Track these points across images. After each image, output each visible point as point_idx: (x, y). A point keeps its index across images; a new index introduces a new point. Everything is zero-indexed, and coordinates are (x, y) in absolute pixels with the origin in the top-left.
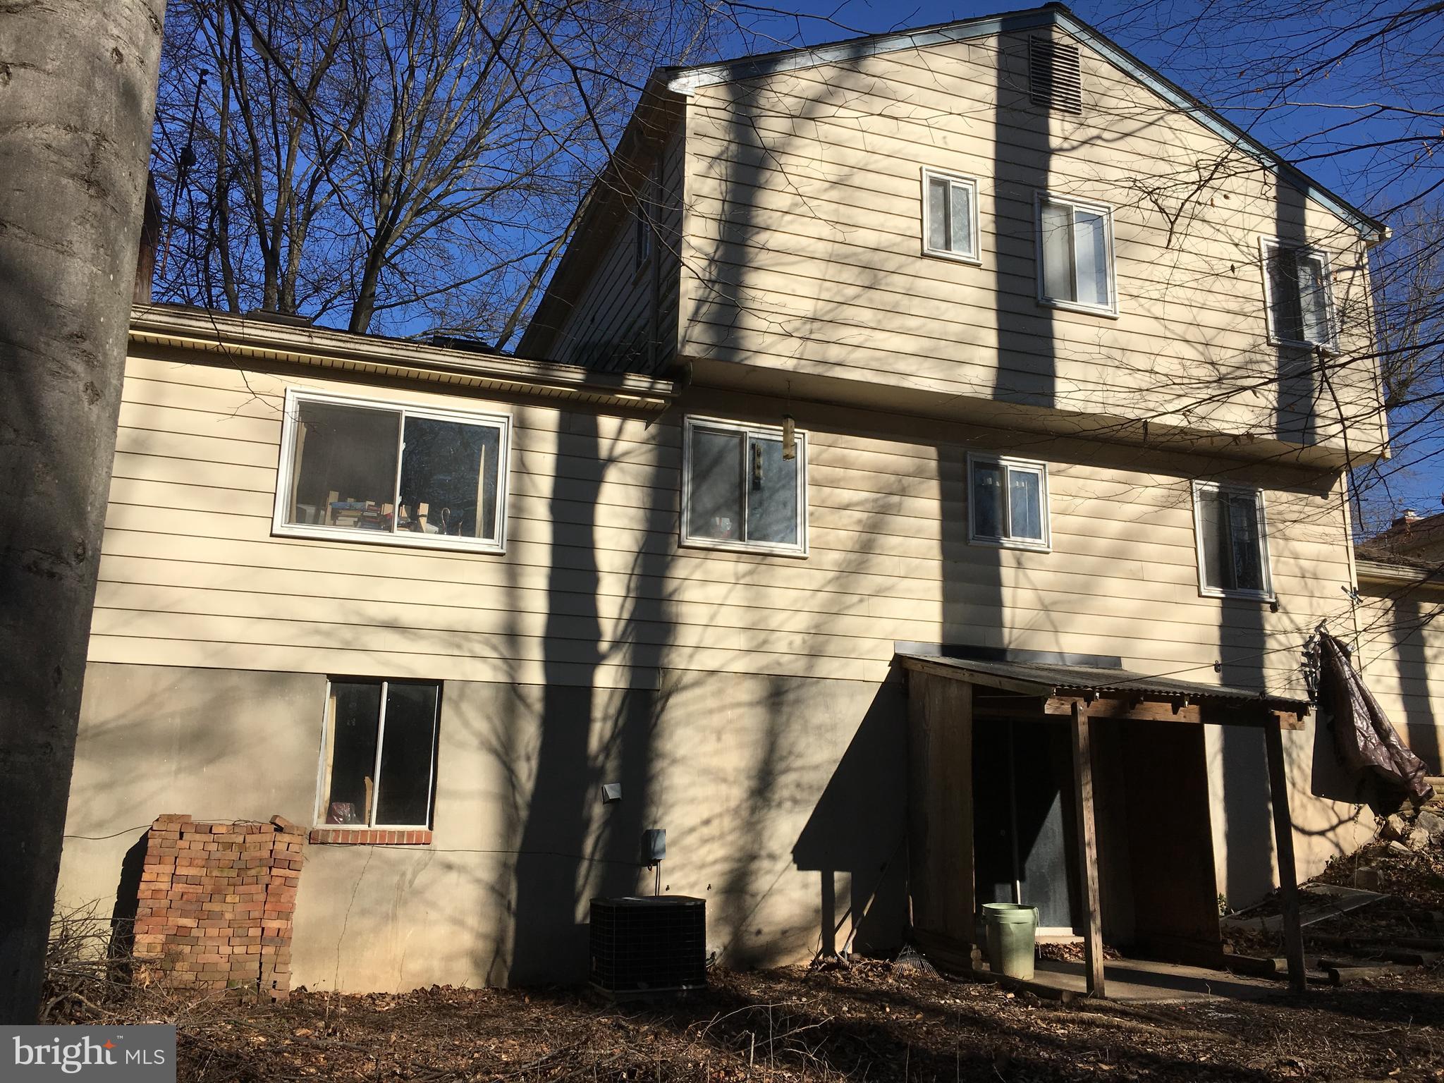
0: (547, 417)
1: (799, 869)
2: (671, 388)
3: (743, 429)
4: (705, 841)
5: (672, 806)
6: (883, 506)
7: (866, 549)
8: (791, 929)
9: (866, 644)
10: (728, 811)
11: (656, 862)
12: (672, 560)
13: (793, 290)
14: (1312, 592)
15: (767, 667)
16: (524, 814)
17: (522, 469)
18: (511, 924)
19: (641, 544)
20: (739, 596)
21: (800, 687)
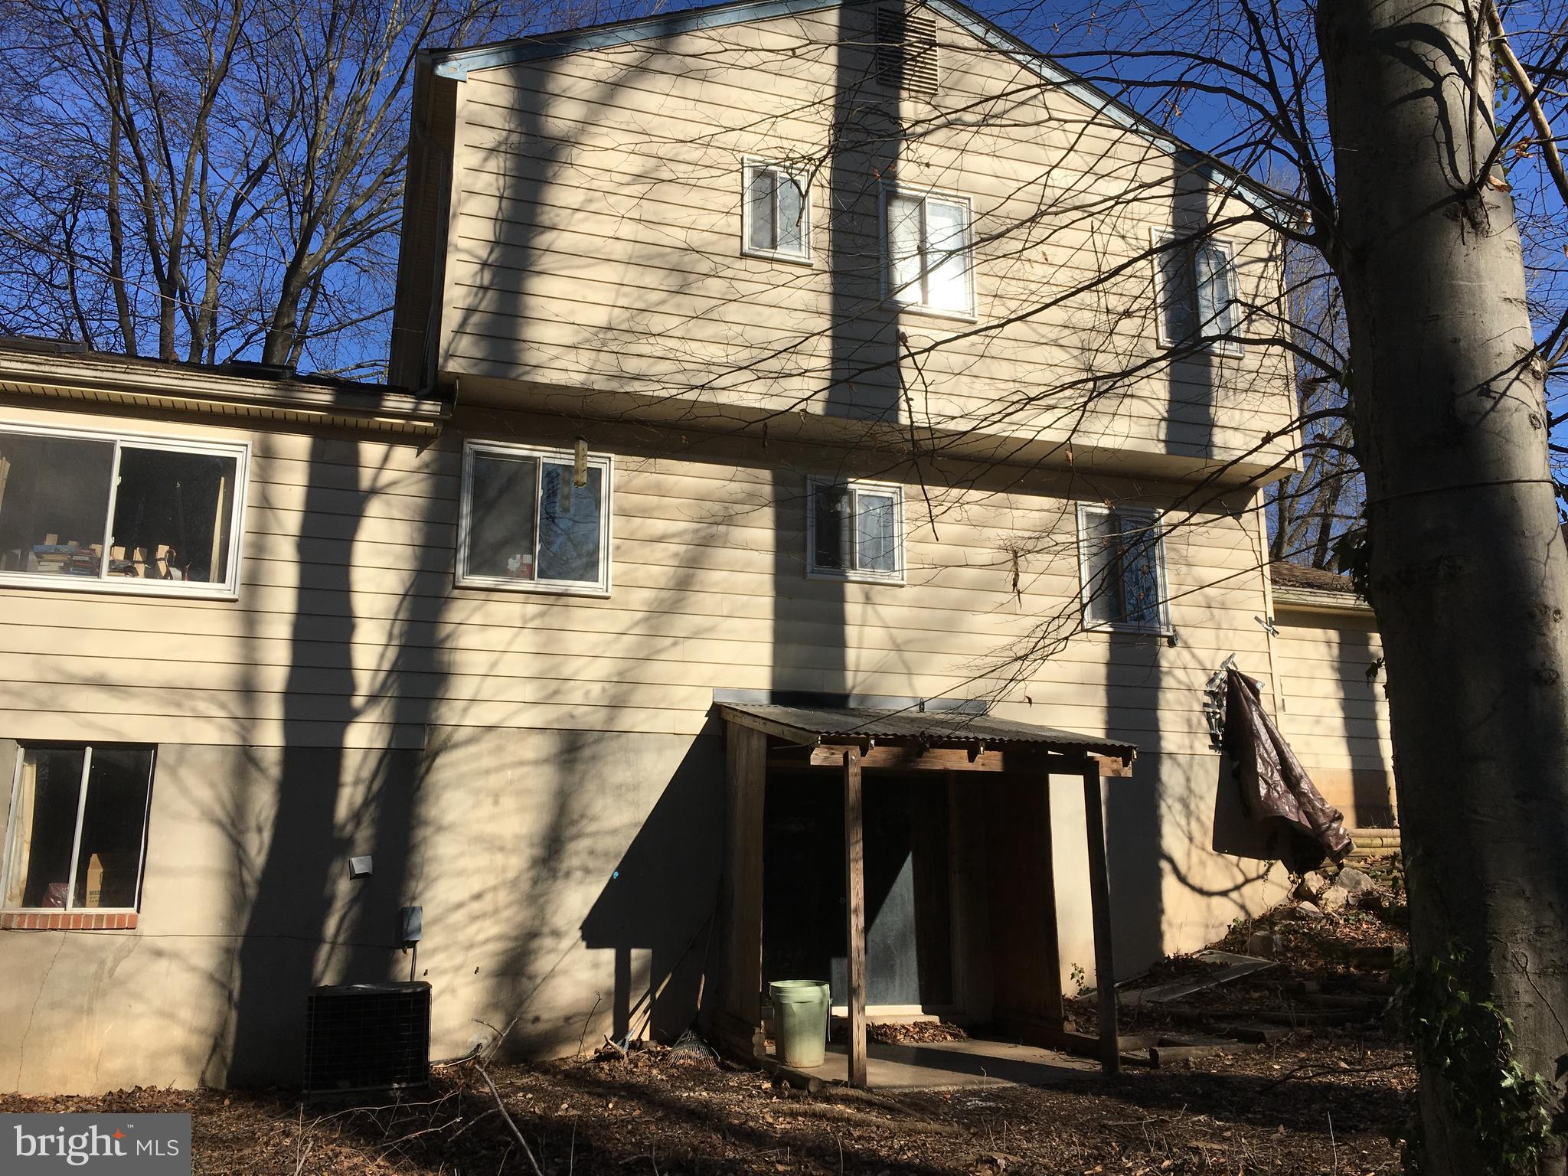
0: (297, 445)
1: (589, 947)
2: (439, 409)
3: (536, 454)
4: (474, 918)
5: (436, 879)
6: (705, 538)
7: (683, 584)
8: (575, 1015)
9: (680, 692)
10: (504, 883)
11: (413, 944)
12: (446, 603)
13: (584, 297)
14: (1219, 624)
15: (557, 720)
16: (252, 892)
17: (265, 504)
18: (234, 1016)
19: (408, 584)
20: (527, 641)
21: (597, 741)
